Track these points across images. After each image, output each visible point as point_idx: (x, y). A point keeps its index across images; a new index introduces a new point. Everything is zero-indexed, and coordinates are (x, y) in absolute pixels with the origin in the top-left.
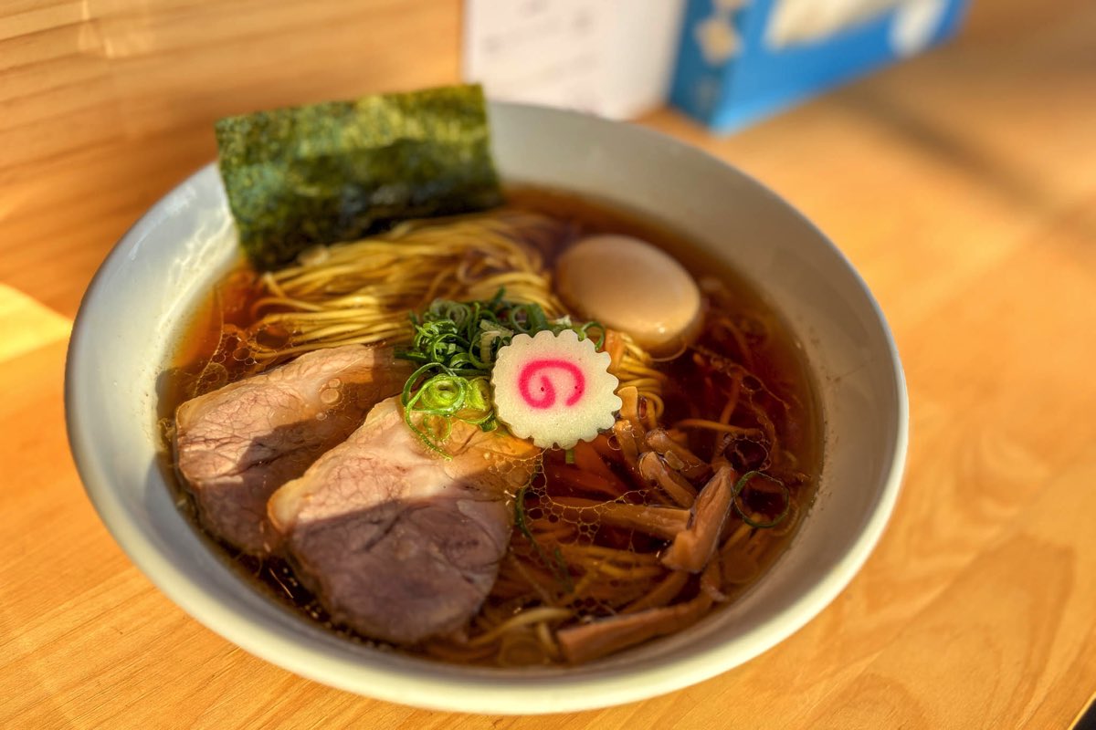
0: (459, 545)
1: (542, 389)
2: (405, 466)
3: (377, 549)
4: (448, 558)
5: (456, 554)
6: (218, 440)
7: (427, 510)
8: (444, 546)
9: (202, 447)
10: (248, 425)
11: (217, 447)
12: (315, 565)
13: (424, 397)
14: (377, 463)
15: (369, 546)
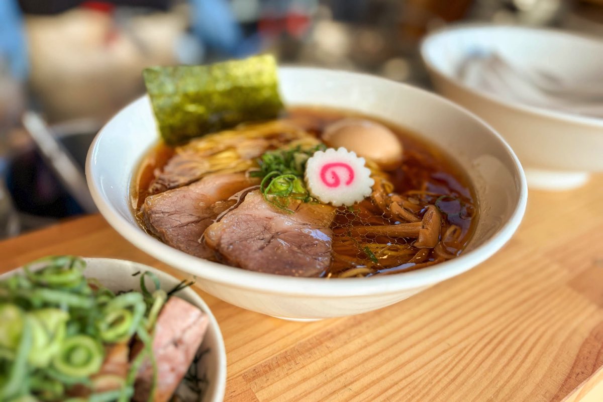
0: (307, 246)
1: (333, 178)
2: (270, 217)
3: (266, 249)
4: (303, 251)
5: (307, 250)
6: (169, 213)
7: (286, 233)
8: (299, 247)
9: (161, 215)
10: (183, 207)
11: (169, 215)
12: (236, 257)
13: (272, 187)
14: (255, 217)
15: (262, 248)
